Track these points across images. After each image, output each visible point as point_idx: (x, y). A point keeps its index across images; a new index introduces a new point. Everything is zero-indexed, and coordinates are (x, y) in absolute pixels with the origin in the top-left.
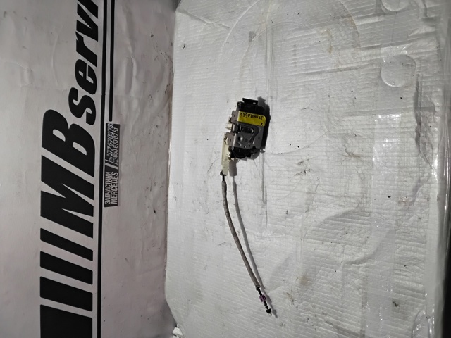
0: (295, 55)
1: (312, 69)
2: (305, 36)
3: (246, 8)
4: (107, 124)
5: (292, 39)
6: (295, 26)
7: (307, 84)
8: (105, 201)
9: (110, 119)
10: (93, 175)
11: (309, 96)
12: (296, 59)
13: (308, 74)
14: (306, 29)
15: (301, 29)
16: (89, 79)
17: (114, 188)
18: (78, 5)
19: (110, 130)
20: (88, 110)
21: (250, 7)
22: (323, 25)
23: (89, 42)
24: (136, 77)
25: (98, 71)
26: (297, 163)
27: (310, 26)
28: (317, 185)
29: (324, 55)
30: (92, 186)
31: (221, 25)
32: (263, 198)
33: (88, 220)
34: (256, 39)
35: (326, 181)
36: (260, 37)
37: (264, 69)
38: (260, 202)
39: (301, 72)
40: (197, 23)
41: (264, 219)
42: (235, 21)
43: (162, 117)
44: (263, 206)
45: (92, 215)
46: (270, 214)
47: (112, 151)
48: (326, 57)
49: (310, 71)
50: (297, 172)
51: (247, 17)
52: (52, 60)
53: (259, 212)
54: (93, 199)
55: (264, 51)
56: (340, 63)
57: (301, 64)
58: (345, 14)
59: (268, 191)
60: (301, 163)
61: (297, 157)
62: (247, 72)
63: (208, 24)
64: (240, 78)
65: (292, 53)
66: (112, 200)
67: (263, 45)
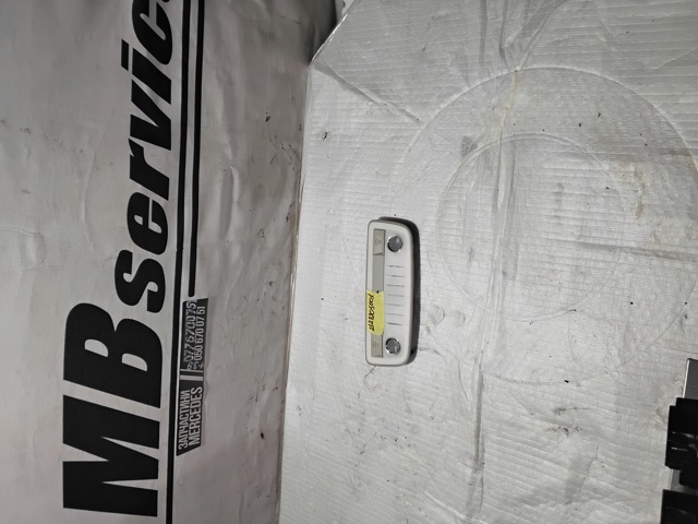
0: (558, 201)
1: (595, 238)
2: (584, 172)
3: (457, 90)
4: (185, 303)
5: (555, 170)
6: (564, 147)
7: (582, 263)
8: (178, 444)
9: (191, 293)
10: (157, 404)
11: (586, 288)
12: (561, 210)
13: (586, 245)
14: (586, 157)
15: (575, 155)
16: (155, 227)
17: (195, 417)
18: (133, 83)
19: (190, 314)
20: (152, 286)
21: (467, 89)
22: (626, 159)
23: (155, 157)
24: (239, 203)
25: (170, 207)
26: (552, 405)
27: (597, 155)
28: (592, 460)
29: (624, 216)
30: (156, 424)
31: (403, 111)
32: (477, 455)
33: (149, 488)
34: (477, 154)
35: (611, 457)
36: (485, 153)
37: (490, 213)
38: (470, 462)
39: (569, 239)
40: (355, 98)
41: (476, 494)
42: (434, 110)
43: (280, 264)
44: (476, 470)
45: (156, 477)
46: (489, 488)
47: (193, 351)
48: (627, 221)
49: (591, 241)
50: (551, 425)
51: (460, 106)
52: (83, 205)
53: (468, 480)
54: (157, 447)
55: (493, 182)
56: (658, 241)
57: (572, 222)
58: (677, 148)
59: (488, 443)
60: (560, 410)
61: (551, 396)
62: (455, 212)
63: (376, 103)
64: (438, 221)
65: (553, 198)
66: (190, 438)
67: (490, 168)
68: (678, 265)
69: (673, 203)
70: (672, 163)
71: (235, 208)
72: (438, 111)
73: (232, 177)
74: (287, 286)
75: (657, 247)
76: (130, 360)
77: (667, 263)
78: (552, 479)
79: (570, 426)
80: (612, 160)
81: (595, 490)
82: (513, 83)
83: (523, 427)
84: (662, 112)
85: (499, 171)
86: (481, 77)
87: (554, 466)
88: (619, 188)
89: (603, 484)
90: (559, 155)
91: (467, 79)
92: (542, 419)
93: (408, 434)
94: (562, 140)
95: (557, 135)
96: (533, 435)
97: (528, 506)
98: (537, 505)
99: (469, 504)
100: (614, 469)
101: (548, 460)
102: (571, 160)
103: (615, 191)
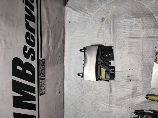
0: (124, 29)
1: (133, 36)
2: (130, 21)
3: (100, 7)
4: (40, 59)
5: (123, 22)
6: (125, 16)
7: (131, 42)
8: (40, 93)
9: (41, 57)
10: (34, 82)
11: (132, 47)
12: (125, 31)
13: (132, 38)
14: (130, 18)
15: (127, 18)
16: (32, 41)
17: (44, 87)
18: (26, 6)
19: (41, 62)
20: (32, 55)
21: (102, 7)
22: (139, 17)
23: (31, 24)
24: (51, 37)
25: (35, 36)
26: (127, 76)
27: (133, 17)
28: (137, 87)
29: (139, 30)
30: (35, 88)
31: (87, 14)
32: (110, 90)
33: (33, 103)
34: (105, 21)
35: (142, 85)
36: (107, 20)
37: (109, 34)
38: (109, 92)
39: (128, 37)
40: (76, 12)
41: (111, 99)
42: (94, 12)
43: (61, 52)
44: (110, 93)
45: (35, 101)
46: (114, 97)
47: (42, 71)
48: (140, 31)
49: (132, 37)
50: (127, 80)
51: (100, 11)
52: (15, 34)
53: (109, 96)
54: (35, 94)
55: (109, 26)
56: (148, 34)
57: (128, 33)
58: (150, 13)
59: (112, 87)
60: (129, 76)
61: (127, 74)
62: (101, 35)
63: (81, 13)
64: (97, 37)
65: (123, 28)
66: (43, 92)
67: (108, 24)
68: (153, 39)
69: (150, 25)
70: (149, 17)
71: (50, 38)
72: (95, 13)
73: (49, 30)
74: (63, 58)
75: (148, 36)
76: (27, 72)
77: (150, 39)
78: (128, 93)
79: (131, 80)
80: (136, 18)
81: (139, 94)
82: (112, 4)
83: (120, 82)
84: (146, 6)
85: (110, 24)
86: (105, 4)
87: (128, 89)
88: (138, 24)
89: (140, 92)
90: (124, 18)
91: (102, 5)
92: (125, 79)
93: (94, 88)
94: (124, 15)
95: (123, 14)
96: (123, 83)
97: (123, 100)
98: (125, 99)
99: (109, 102)
100: (142, 88)
101: (127, 88)
102: (126, 19)
103: (137, 25)
